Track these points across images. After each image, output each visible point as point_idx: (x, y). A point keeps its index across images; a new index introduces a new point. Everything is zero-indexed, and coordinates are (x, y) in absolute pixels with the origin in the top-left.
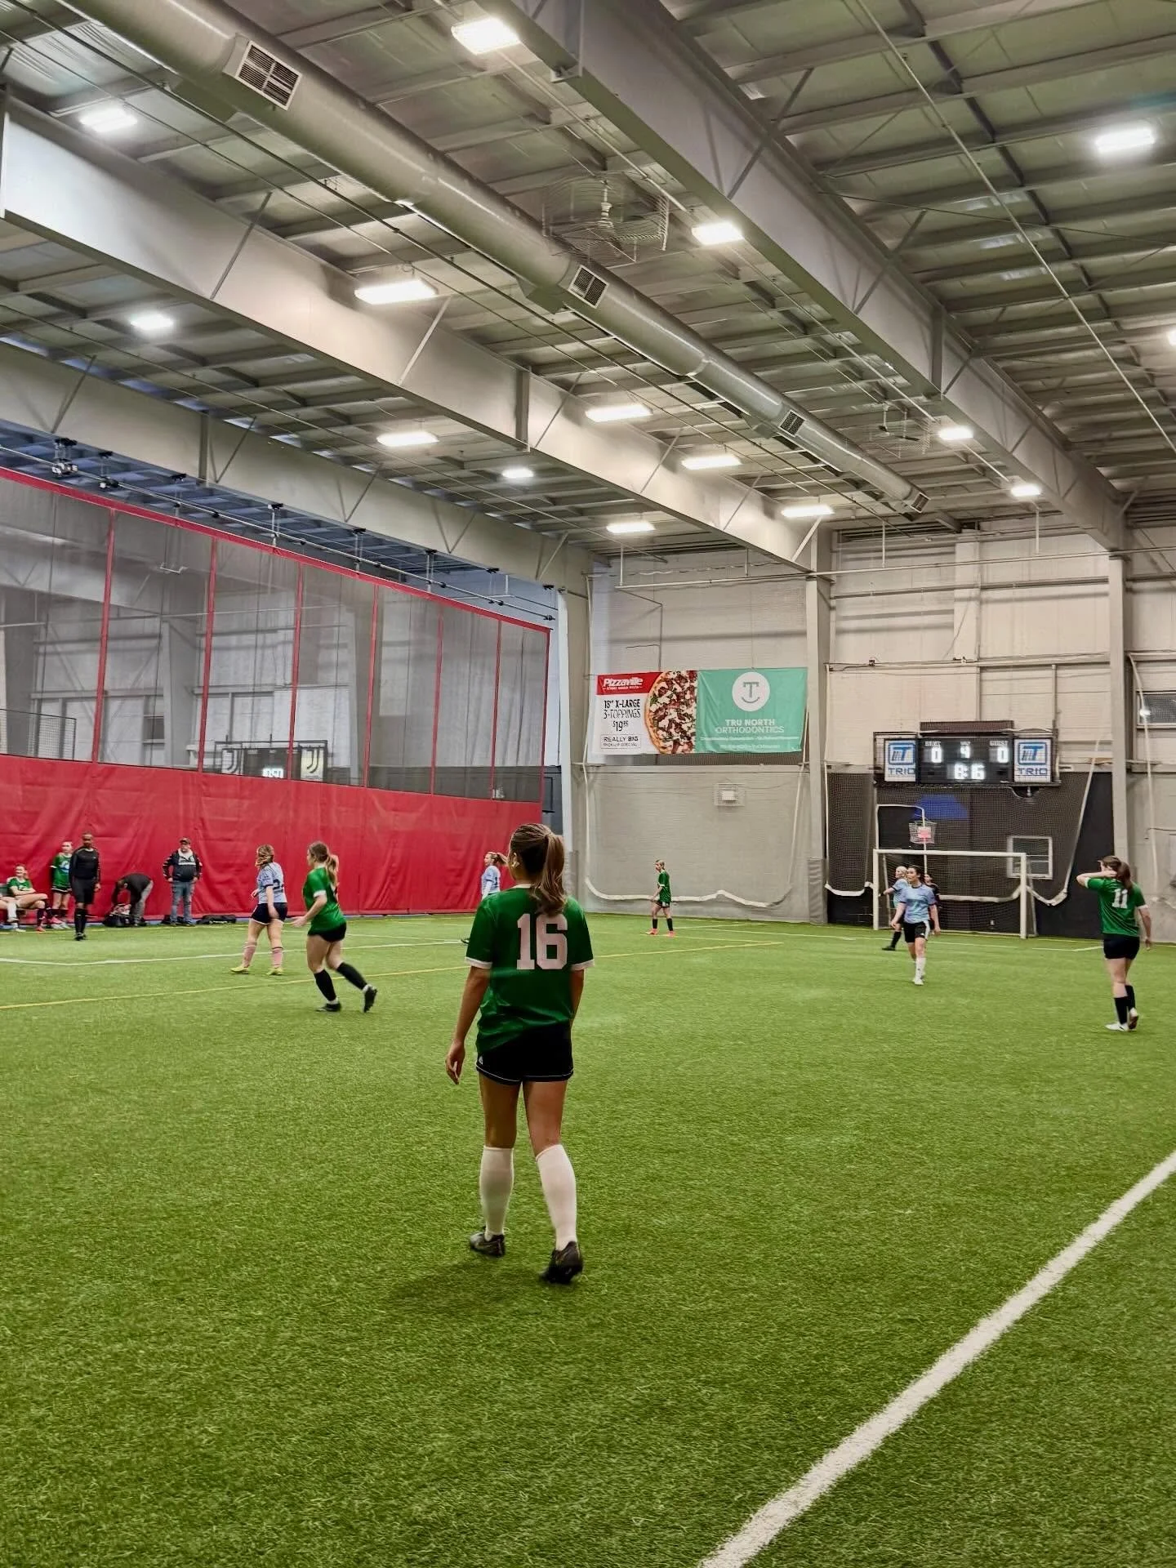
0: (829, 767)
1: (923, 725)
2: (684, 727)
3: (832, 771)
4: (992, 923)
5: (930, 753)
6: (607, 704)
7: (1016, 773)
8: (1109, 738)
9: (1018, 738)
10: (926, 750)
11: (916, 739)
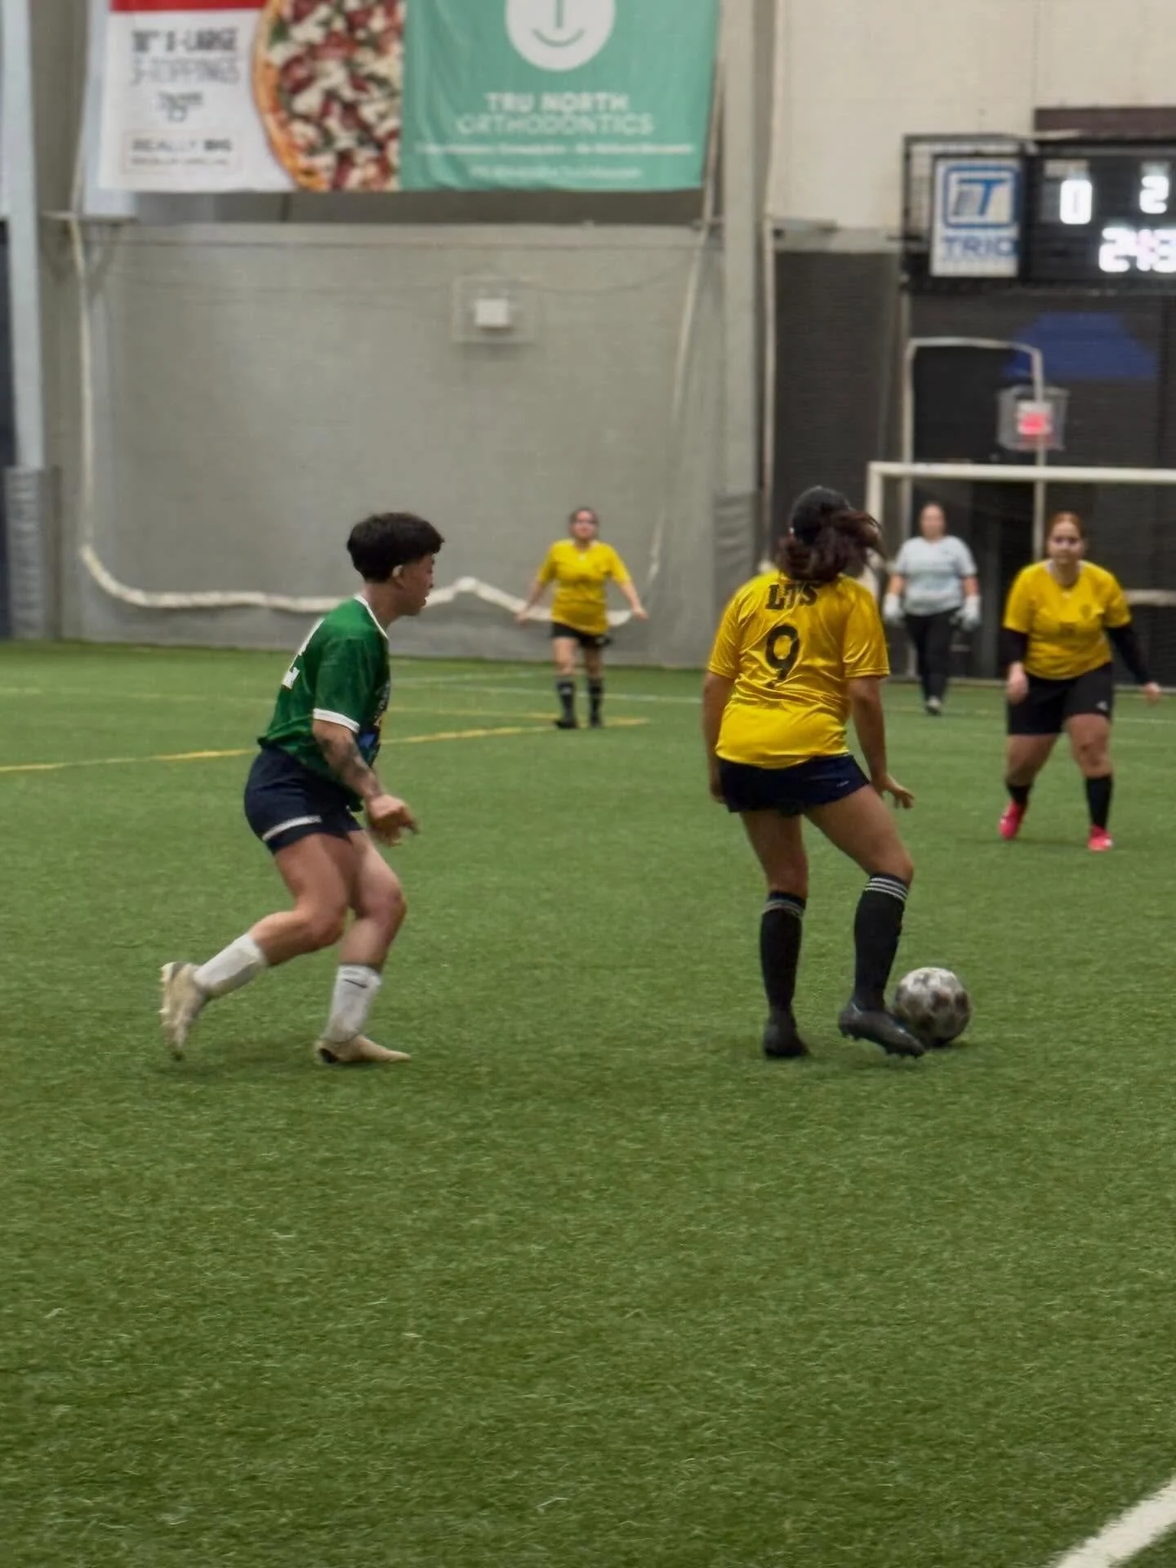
0: (778, 233)
1: (1044, 117)
2: (368, 112)
3: (788, 244)
5: (1056, 196)
6: (141, 41)
10: (1047, 188)
11: (1022, 155)
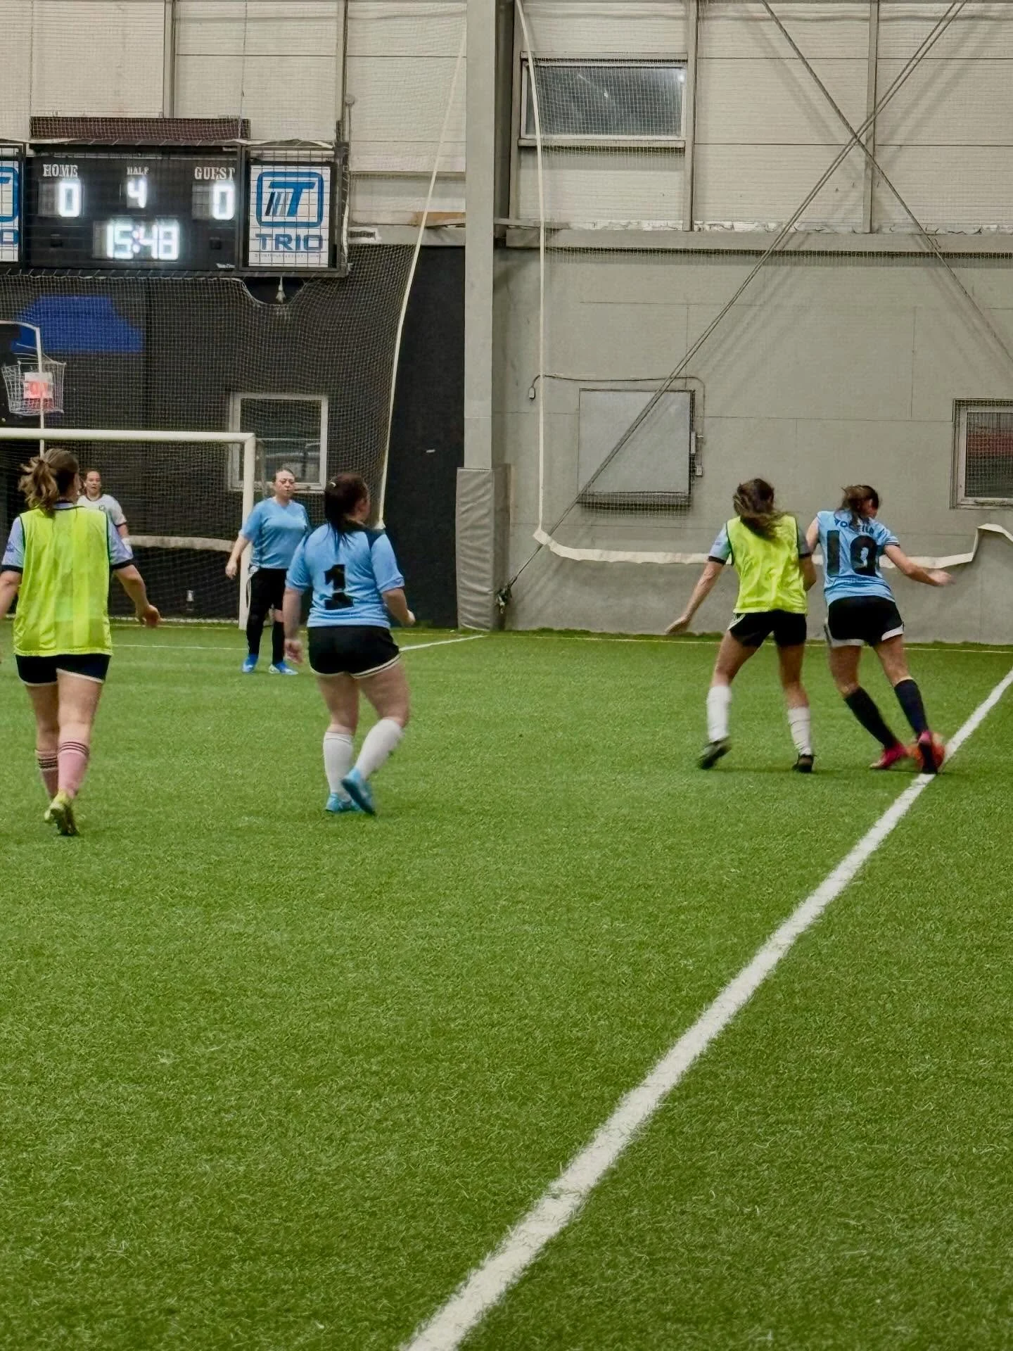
1: (38, 125)
4: (190, 597)
5: (52, 194)
7: (254, 245)
8: (460, 167)
9: (258, 161)
10: (44, 187)
11: (20, 157)
